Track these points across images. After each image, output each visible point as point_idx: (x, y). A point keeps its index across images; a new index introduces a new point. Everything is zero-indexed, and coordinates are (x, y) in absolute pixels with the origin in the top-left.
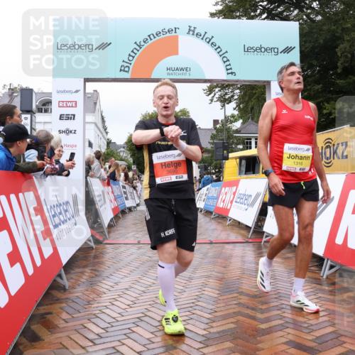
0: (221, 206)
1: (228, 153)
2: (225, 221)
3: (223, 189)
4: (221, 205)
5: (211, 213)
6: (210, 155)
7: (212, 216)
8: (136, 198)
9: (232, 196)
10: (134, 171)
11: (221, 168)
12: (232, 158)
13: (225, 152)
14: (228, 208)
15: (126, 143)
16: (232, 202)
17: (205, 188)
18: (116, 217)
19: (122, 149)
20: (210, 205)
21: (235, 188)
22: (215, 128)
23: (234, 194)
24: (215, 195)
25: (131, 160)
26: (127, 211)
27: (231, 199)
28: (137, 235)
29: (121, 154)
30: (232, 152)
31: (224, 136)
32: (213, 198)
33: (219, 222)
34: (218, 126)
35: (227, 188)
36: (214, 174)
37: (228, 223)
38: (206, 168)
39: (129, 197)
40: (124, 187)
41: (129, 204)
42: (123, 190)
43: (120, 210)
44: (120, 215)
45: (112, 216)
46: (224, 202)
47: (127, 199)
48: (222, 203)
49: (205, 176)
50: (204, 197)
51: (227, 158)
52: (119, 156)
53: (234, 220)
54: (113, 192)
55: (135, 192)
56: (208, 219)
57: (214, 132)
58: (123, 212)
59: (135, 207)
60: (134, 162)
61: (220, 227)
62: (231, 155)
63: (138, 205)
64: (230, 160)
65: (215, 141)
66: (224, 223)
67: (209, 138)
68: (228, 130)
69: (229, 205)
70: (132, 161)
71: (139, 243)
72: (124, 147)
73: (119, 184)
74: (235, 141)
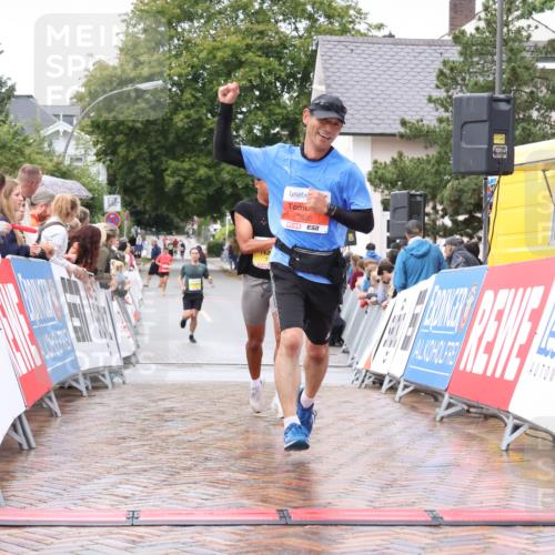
0: (478, 370)
1: (512, 143)
2: (493, 430)
3: (489, 295)
4: (477, 365)
5: (435, 396)
6: (433, 152)
7: (441, 412)
8: (122, 334)
9: (527, 326)
10: (113, 219)
11: (478, 207)
12: (529, 166)
13: (499, 139)
14: (509, 376)
15: (79, 97)
16: (523, 353)
17: (411, 293)
18: (37, 413)
19: (62, 126)
20: (430, 365)
21: (539, 291)
22: (458, 39)
23: (536, 316)
24: (452, 323)
25: (100, 173)
26: (82, 386)
27: (522, 339)
28: (125, 490)
29: (59, 146)
30: (528, 138)
31: (496, 70)
32: (443, 335)
33: (471, 437)
34: (470, 28)
35: (503, 293)
36: (447, 232)
37: (508, 438)
38: (415, 209)
39: (93, 327)
40: (69, 287)
41: (93, 356)
42: (68, 298)
43: (55, 382)
44: (55, 406)
45: (18, 406)
46: (489, 348)
47: (82, 335)
48: (483, 358)
49: (413, 241)
50: (404, 329)
51: (505, 167)
52: (50, 154)
53: (534, 427)
54: (22, 307)
55: (115, 305)
56: (419, 423)
57: (454, 54)
58: (67, 392)
59: (114, 372)
60: (112, 181)
61: (471, 458)
62: (522, 153)
63: (127, 361)
64: (517, 176)
65: (456, 94)
66: (491, 438)
67: (433, 79)
68: (514, 44)
69: (514, 363)
70: (103, 178)
71: (133, 520)
72: (68, 118)
73: (49, 275)
74: (543, 92)
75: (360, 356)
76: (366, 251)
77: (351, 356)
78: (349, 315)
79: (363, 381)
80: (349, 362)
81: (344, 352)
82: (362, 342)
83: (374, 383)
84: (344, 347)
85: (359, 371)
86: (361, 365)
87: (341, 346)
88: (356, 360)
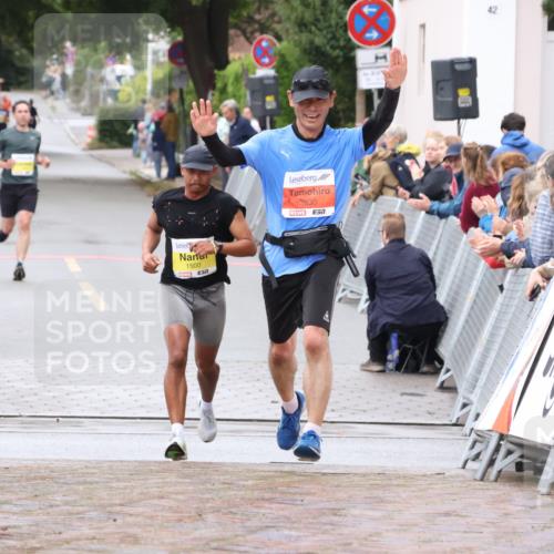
75: (485, 400)
76: (500, 134)
77: (460, 401)
78: (456, 296)
79: (492, 462)
80: (457, 413)
81: (443, 388)
82: (490, 362)
83: (519, 467)
84: (443, 377)
85: (481, 437)
86: (486, 423)
87: (437, 372)
88: (473, 410)
